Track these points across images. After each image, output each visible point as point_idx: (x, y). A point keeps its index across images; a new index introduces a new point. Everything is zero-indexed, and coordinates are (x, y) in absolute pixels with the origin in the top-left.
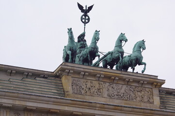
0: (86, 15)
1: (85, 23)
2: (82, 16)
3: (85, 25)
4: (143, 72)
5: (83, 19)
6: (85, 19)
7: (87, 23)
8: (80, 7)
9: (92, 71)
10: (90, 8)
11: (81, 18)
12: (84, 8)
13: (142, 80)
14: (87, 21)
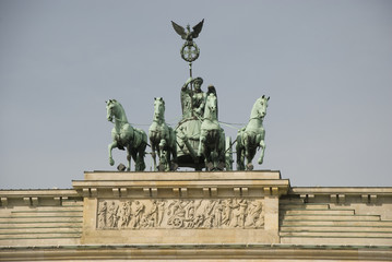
0: (190, 45)
1: (191, 60)
2: (184, 48)
3: (191, 65)
5: (186, 53)
6: (190, 52)
7: (194, 59)
10: (198, 28)
11: (182, 52)
13: (237, 186)
14: (194, 56)
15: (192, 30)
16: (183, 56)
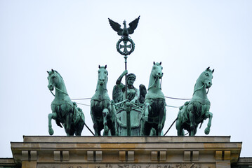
0: (126, 39)
1: (126, 54)
2: (119, 42)
3: (126, 58)
4: (207, 132)
5: (122, 47)
6: (125, 47)
7: (130, 53)
8: (115, 26)
9: (76, 146)
10: (134, 24)
11: (118, 46)
12: (122, 27)
13: (187, 149)
14: (129, 50)
15: (128, 26)
16: (118, 50)
